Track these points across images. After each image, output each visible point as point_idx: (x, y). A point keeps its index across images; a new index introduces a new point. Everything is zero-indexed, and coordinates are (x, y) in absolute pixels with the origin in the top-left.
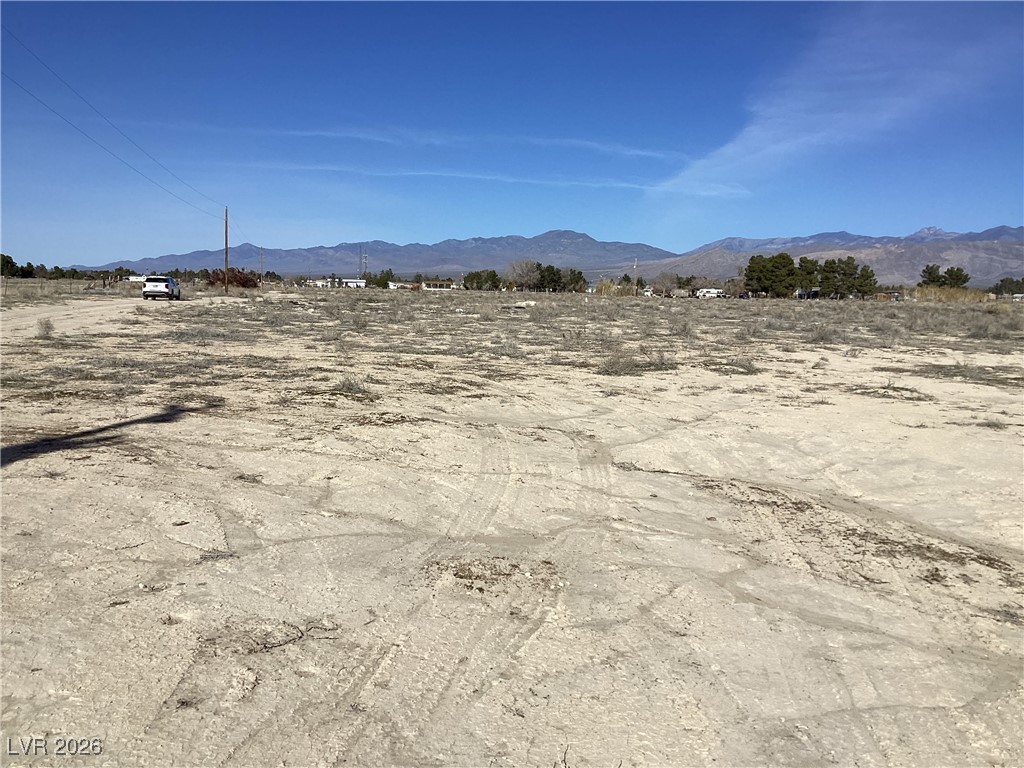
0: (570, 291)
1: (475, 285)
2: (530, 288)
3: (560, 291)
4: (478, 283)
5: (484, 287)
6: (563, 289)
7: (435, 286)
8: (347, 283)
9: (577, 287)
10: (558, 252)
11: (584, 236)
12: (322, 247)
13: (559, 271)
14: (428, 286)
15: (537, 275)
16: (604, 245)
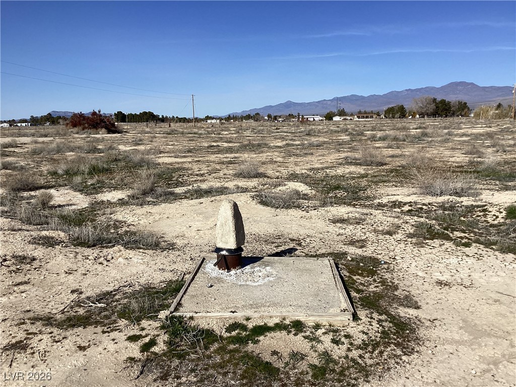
0: (458, 116)
1: (391, 115)
2: (428, 115)
3: (451, 116)
4: (392, 114)
5: (396, 116)
6: (453, 115)
7: (363, 117)
8: (307, 118)
9: (463, 113)
10: (456, 94)
11: (472, 84)
12: (325, 100)
13: (449, 103)
14: (359, 117)
15: (433, 106)
16: (484, 88)
